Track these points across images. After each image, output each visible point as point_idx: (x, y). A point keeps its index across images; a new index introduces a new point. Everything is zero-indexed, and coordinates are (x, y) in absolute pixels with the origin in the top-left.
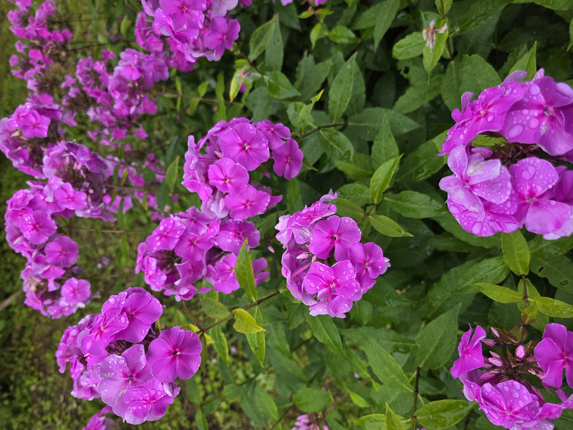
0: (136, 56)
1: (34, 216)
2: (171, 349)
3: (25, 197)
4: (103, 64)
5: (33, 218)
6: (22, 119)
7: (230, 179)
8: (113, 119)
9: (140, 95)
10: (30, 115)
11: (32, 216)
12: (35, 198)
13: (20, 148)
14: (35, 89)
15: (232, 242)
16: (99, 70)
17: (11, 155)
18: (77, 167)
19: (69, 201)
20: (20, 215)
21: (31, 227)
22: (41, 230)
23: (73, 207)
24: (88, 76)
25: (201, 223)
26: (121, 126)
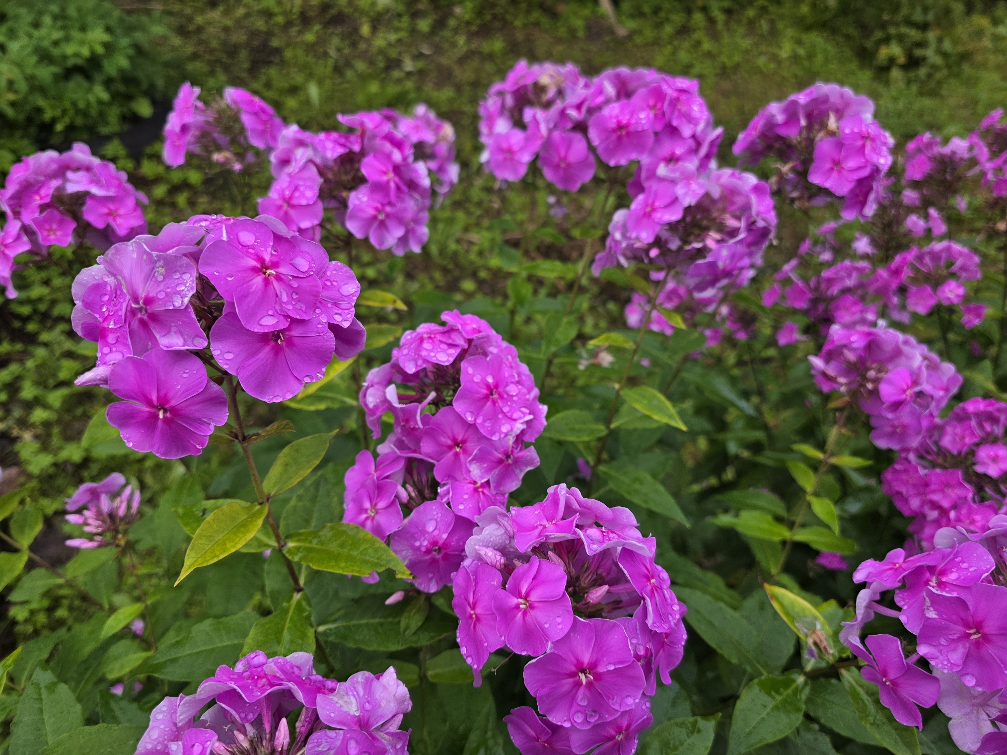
0: (941, 393)
1: (643, 131)
2: (173, 403)
3: (690, 119)
4: (956, 301)
5: (640, 129)
6: (859, 143)
7: (525, 613)
8: (835, 291)
9: (847, 384)
10: (863, 160)
11: (646, 127)
12: (682, 138)
13: (803, 122)
14: (946, 150)
15: (427, 533)
16: (947, 290)
17: (794, 103)
18: (712, 239)
19: (647, 206)
20: (655, 106)
21: (624, 122)
22: (614, 137)
23: (636, 209)
24: (943, 262)
25: (496, 471)
26: (815, 302)
